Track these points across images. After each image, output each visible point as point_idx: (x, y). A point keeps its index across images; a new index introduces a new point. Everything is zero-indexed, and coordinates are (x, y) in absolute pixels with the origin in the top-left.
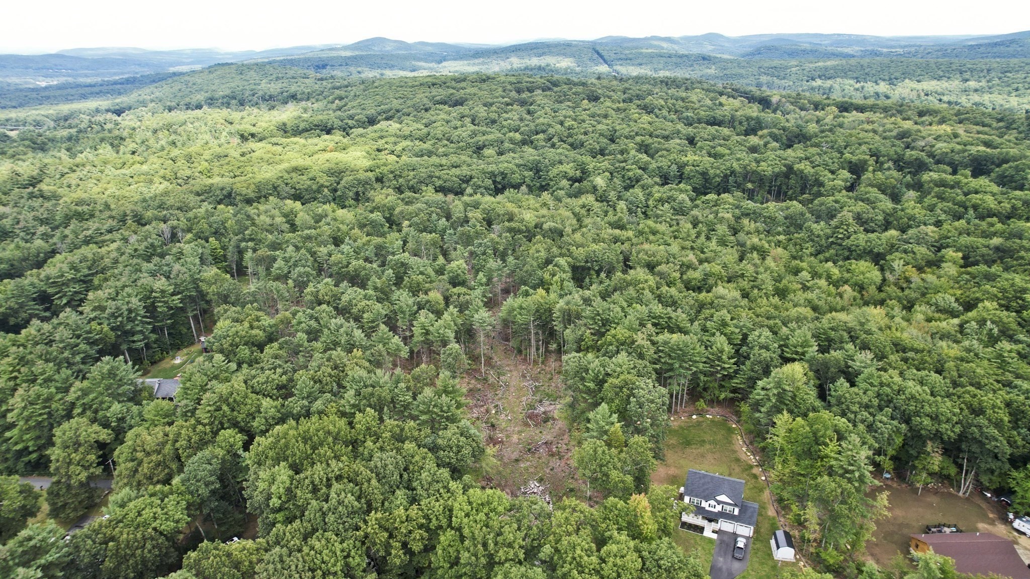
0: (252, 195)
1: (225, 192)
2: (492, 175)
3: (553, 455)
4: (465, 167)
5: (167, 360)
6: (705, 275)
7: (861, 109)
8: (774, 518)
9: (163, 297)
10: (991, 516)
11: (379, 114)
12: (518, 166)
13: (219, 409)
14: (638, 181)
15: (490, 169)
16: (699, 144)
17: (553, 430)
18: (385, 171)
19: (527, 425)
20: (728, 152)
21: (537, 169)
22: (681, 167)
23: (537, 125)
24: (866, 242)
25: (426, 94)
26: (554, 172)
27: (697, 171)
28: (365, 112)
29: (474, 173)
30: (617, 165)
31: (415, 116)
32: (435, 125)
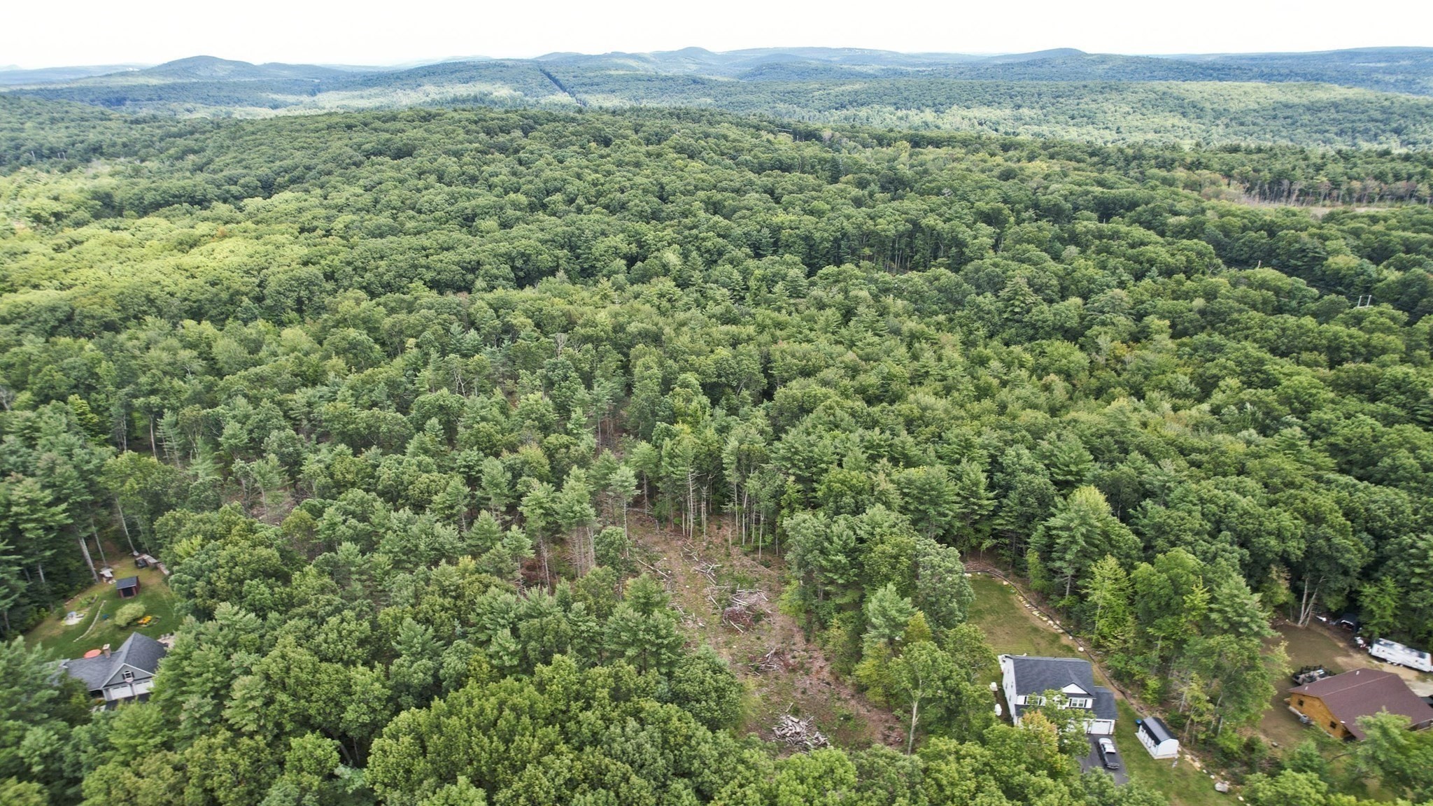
0: (115, 316)
1: (59, 315)
2: (509, 258)
3: (794, 670)
4: (462, 249)
5: (48, 622)
6: (884, 378)
7: (937, 143)
8: (1122, 702)
9: (33, 512)
10: (1341, 645)
11: (278, 174)
12: (544, 242)
13: (269, 701)
14: (720, 254)
15: (503, 250)
16: (785, 198)
17: (774, 632)
18: (337, 262)
19: (732, 631)
20: (829, 207)
21: (571, 244)
22: (776, 230)
23: (546, 182)
24: (1055, 315)
25: (346, 141)
26: (600, 246)
27: (798, 236)
28: (253, 173)
29: (482, 257)
30: (686, 233)
31: (341, 175)
32: (383, 187)
